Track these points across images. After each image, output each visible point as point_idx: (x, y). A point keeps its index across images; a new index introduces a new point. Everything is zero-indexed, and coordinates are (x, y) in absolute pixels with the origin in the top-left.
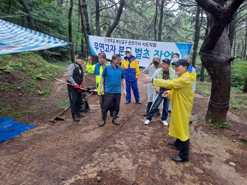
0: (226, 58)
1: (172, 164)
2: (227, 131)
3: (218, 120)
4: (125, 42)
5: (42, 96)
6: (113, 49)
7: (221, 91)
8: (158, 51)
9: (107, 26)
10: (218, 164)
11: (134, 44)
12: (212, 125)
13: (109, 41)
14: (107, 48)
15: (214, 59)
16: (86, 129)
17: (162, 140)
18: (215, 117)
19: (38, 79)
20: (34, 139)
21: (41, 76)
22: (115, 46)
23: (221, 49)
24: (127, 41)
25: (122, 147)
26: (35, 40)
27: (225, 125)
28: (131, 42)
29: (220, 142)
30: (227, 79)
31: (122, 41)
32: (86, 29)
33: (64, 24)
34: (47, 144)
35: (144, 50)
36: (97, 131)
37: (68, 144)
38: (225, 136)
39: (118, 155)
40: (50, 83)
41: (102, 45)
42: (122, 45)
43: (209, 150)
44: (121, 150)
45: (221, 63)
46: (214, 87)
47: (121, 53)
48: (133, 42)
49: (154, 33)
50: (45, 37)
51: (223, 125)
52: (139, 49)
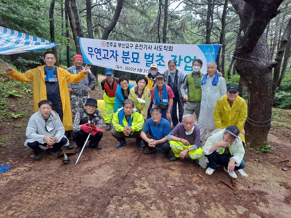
0: (267, 64)
1: (221, 212)
2: (271, 157)
3: (258, 143)
4: (130, 45)
5: (18, 121)
6: (115, 55)
7: (261, 106)
8: (176, 57)
9: (99, 28)
10: (276, 205)
11: (143, 48)
12: (252, 149)
13: (108, 45)
14: (105, 54)
15: (253, 65)
16: (89, 167)
17: (196, 175)
18: (255, 140)
19: (11, 96)
20: (10, 190)
21: (15, 93)
22: (116, 51)
23: (260, 52)
24: (133, 44)
25: (146, 192)
26: (5, 41)
27: (268, 149)
28: (139, 46)
29: (268, 172)
30: (269, 90)
31: (126, 45)
32: (76, 28)
33: (43, 25)
34: (33, 198)
35: (157, 56)
36: (106, 168)
37: (65, 195)
38: (272, 164)
39: (144, 207)
40: (28, 102)
41: (98, 50)
42: (126, 50)
43: (259, 185)
44: (147, 197)
45: (262, 70)
46: (252, 101)
47: (126, 60)
48: (140, 45)
49: (157, 38)
50: (20, 36)
51: (265, 149)
52: (149, 54)
